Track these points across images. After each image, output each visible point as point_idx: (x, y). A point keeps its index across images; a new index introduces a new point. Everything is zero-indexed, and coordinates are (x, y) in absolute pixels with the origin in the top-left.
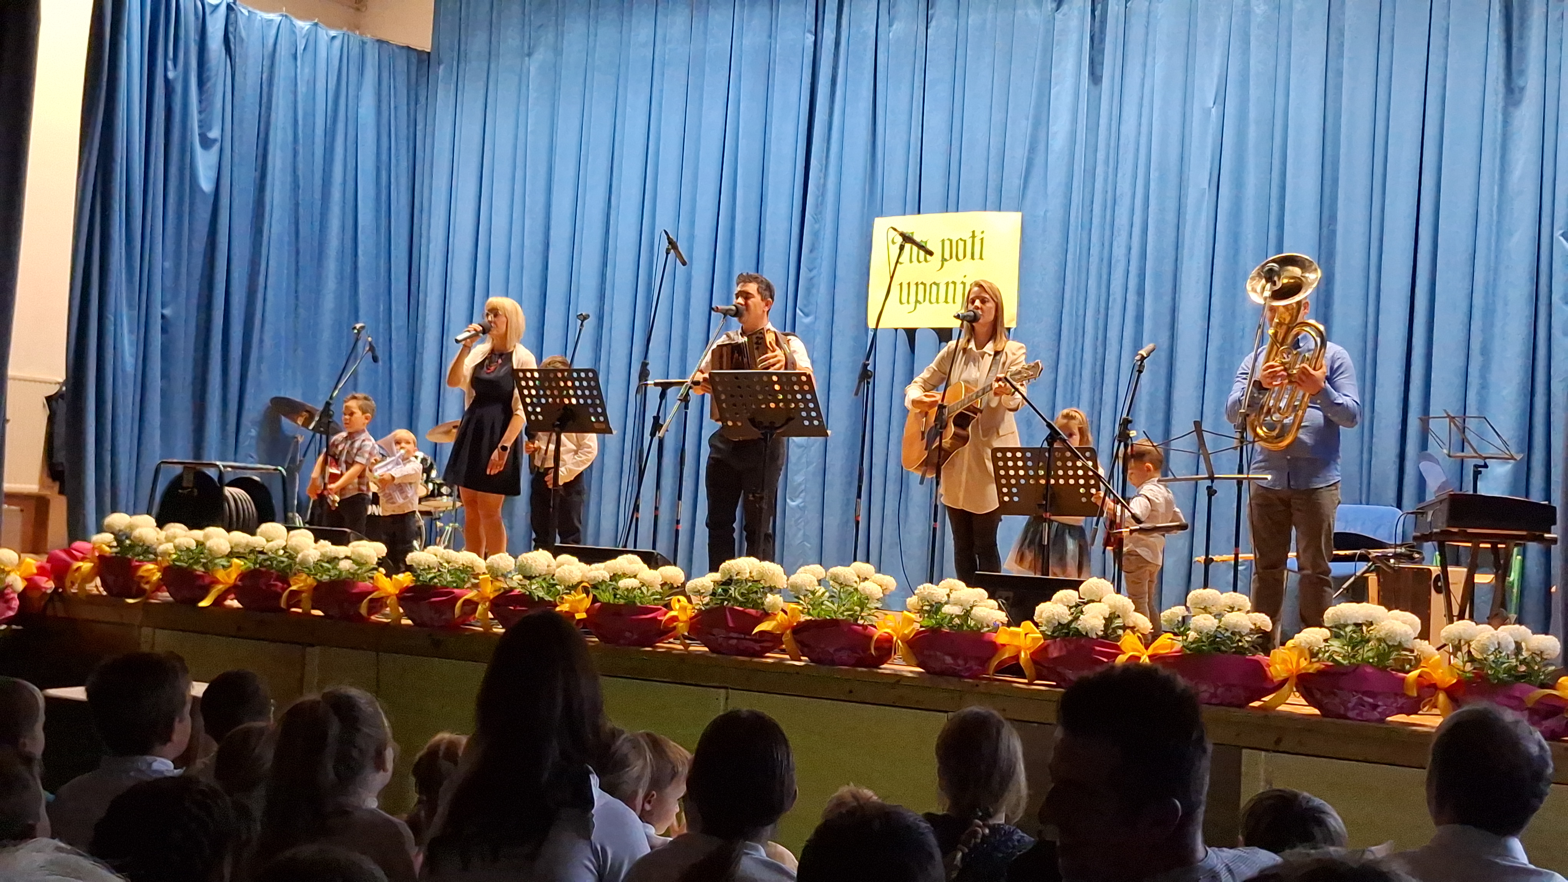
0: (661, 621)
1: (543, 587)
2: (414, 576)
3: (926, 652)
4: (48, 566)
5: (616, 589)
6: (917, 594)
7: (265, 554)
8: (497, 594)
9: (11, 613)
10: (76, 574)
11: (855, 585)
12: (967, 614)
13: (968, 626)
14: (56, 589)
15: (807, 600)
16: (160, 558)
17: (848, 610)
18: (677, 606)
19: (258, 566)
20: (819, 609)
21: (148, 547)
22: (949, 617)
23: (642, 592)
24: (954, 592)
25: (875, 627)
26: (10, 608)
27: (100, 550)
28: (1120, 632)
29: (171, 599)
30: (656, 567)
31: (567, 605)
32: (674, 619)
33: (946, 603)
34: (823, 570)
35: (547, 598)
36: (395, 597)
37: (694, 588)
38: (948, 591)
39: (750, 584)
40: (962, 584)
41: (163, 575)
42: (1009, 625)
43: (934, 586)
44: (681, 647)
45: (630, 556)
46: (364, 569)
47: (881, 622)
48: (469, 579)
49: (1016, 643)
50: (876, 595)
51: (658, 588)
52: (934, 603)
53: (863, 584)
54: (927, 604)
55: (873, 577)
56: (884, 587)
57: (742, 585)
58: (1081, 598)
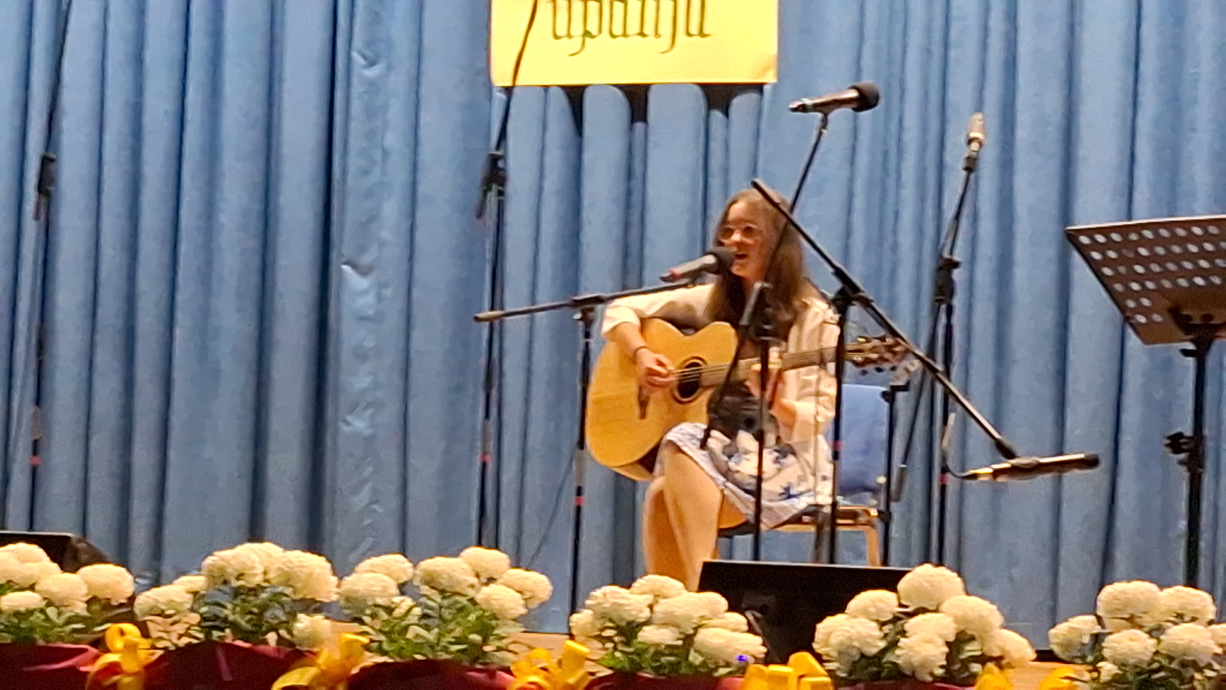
0: (89, 673)
6: (591, 607)
11: (471, 593)
12: (688, 640)
13: (691, 665)
15: (378, 625)
17: (457, 642)
18: (119, 644)
20: (400, 642)
22: (652, 650)
23: (48, 619)
24: (662, 601)
25: (511, 672)
28: (976, 668)
30: (76, 567)
32: (113, 669)
33: (647, 623)
34: (409, 565)
37: (152, 609)
38: (649, 598)
39: (264, 596)
42: (767, 661)
43: (624, 591)
45: (19, 545)
47: (523, 664)
50: (512, 609)
51: (81, 609)
52: (624, 624)
53: (486, 590)
54: (611, 625)
55: (505, 576)
56: (528, 595)
57: (251, 598)
58: (901, 605)
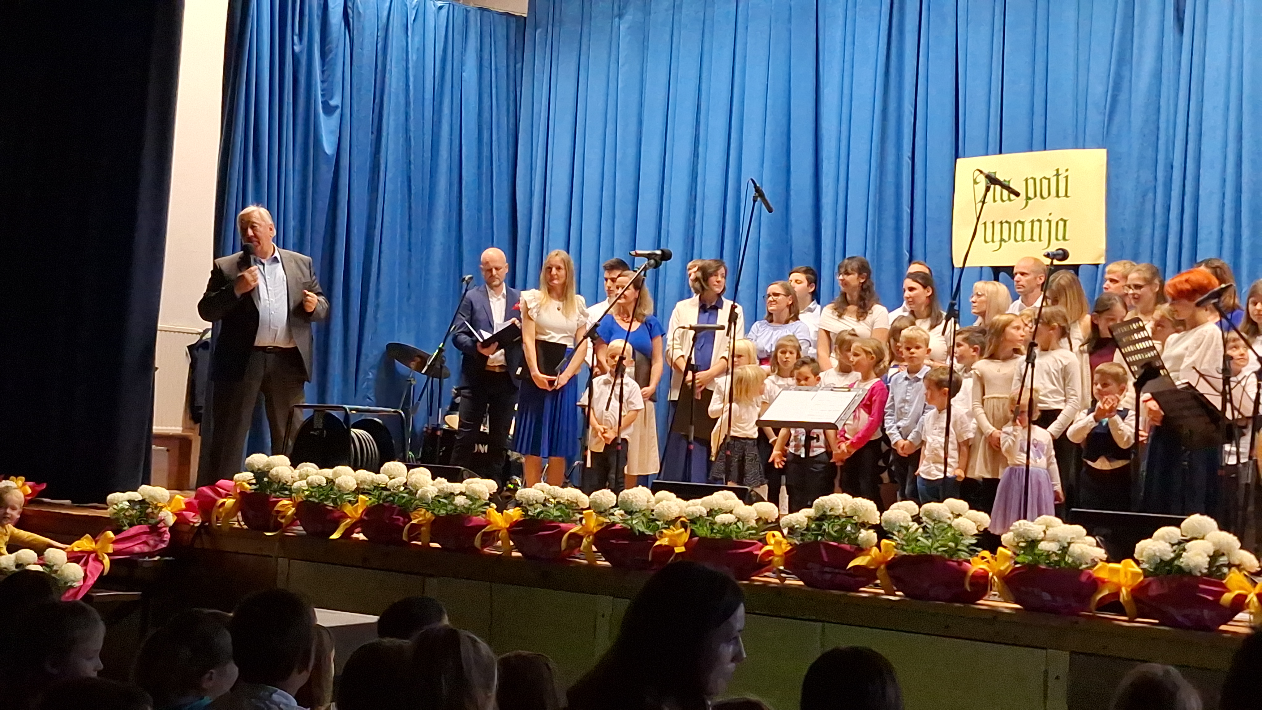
0: (757, 555)
1: (643, 522)
2: (523, 511)
3: (1023, 588)
4: (195, 502)
5: (713, 523)
6: (1012, 531)
7: (389, 490)
8: (600, 528)
9: (164, 546)
10: (221, 510)
11: (949, 522)
12: (1064, 550)
13: (1066, 563)
14: (203, 523)
15: (901, 536)
16: (293, 495)
17: (942, 546)
18: (772, 541)
19: (381, 502)
20: (913, 545)
21: (284, 484)
22: (1045, 554)
23: (738, 527)
24: (1050, 529)
25: (970, 563)
26: (164, 542)
27: (242, 486)
28: (1225, 570)
29: (304, 532)
30: (750, 503)
31: (667, 539)
32: (770, 553)
33: (1042, 540)
34: (917, 507)
35: (648, 532)
36: (505, 531)
37: (788, 524)
38: (1044, 527)
40: (1059, 521)
41: (296, 509)
42: (1108, 561)
44: (777, 581)
45: (725, 492)
46: (478, 504)
48: (574, 513)
49: (1115, 580)
50: (969, 530)
51: (753, 523)
52: (1030, 540)
53: (957, 520)
54: (1023, 540)
55: (967, 514)
56: (979, 524)
57: (836, 521)
58: (1183, 536)
